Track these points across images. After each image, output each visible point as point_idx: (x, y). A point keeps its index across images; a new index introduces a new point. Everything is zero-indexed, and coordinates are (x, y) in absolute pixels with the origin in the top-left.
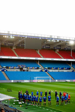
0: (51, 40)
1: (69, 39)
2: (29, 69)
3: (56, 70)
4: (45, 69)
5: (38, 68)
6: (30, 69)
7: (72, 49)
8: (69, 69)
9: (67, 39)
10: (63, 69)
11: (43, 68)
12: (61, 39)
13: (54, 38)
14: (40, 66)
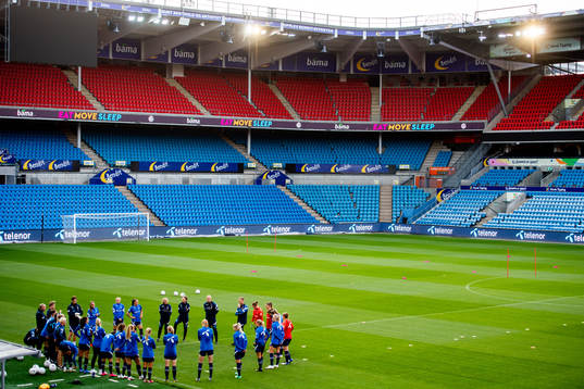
0: (148, 16)
1: (240, 13)
2: (29, 170)
3: (169, 176)
4: (117, 168)
5: (76, 167)
6: (37, 170)
7: (253, 66)
8: (239, 168)
9: (231, 12)
10: (209, 172)
11: (102, 166)
12: (202, 13)
13: (165, 9)
14: (88, 152)
